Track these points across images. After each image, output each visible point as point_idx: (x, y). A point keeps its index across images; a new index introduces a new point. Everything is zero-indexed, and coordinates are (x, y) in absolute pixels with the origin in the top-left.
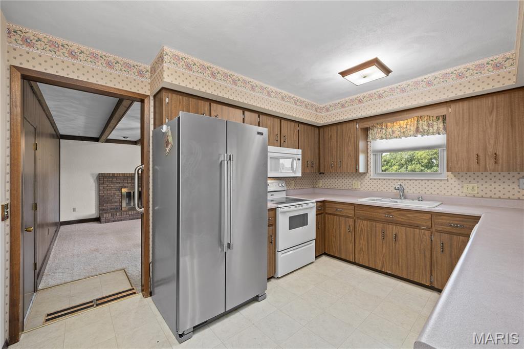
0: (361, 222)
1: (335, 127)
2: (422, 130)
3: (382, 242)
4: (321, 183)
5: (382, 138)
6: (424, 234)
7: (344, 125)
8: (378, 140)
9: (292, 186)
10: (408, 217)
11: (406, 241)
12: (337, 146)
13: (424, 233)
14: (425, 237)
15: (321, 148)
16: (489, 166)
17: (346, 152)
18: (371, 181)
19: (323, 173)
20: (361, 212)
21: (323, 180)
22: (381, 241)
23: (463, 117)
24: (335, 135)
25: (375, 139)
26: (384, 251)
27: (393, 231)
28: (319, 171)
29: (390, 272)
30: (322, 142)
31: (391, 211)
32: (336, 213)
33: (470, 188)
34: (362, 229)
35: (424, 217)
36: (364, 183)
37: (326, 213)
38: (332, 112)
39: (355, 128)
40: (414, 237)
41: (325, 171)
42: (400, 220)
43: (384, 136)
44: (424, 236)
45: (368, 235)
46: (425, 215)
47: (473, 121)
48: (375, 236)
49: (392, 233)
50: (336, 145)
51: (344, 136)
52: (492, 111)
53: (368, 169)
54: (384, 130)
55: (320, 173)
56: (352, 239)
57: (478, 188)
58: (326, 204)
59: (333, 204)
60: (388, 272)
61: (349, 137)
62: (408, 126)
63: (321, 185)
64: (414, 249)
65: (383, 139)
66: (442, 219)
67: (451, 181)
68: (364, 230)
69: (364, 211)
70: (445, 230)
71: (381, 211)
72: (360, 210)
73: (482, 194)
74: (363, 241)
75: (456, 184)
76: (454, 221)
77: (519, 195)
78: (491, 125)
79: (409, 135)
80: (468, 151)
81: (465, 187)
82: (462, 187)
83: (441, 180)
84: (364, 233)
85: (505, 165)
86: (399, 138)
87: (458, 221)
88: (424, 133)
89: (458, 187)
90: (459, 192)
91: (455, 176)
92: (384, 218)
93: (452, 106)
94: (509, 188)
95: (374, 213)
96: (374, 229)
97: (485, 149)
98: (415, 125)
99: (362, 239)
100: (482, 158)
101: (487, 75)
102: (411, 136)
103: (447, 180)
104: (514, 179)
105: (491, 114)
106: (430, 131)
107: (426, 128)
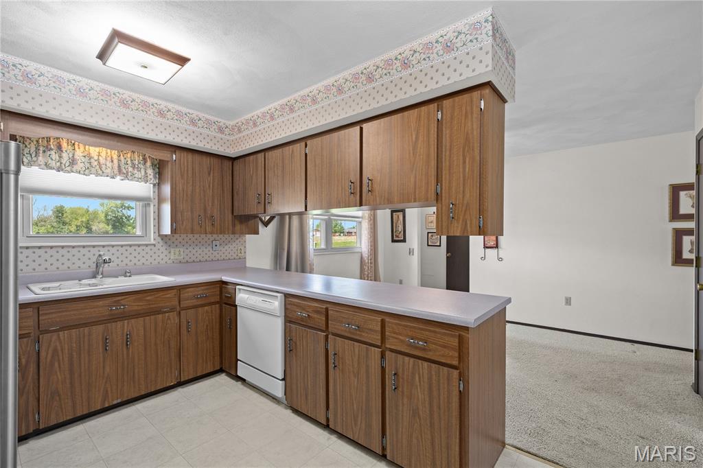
0: (54, 338)
3: (104, 357)
6: (169, 319)
10: (148, 301)
11: (145, 338)
13: (168, 317)
14: (169, 322)
16: (208, 228)
23: (187, 170)
25: (30, 165)
26: (107, 369)
27: (123, 329)
29: (119, 401)
31: (120, 298)
33: (177, 253)
35: (168, 296)
40: (156, 326)
42: (136, 308)
43: (53, 164)
45: (71, 359)
46: (170, 292)
47: (195, 177)
52: (210, 172)
54: (52, 152)
57: (184, 252)
60: (115, 402)
62: (101, 159)
64: (156, 344)
65: (50, 168)
66: (188, 292)
67: (159, 246)
68: (62, 350)
69: (63, 311)
70: (191, 304)
71: (101, 303)
72: (52, 313)
73: (187, 258)
74: (58, 373)
75: (163, 249)
76: (199, 291)
77: (212, 257)
78: (209, 186)
79: (106, 175)
80: (192, 212)
81: (172, 252)
82: (170, 252)
83: (147, 245)
84: (61, 358)
85: (219, 228)
86: (84, 174)
87: (203, 290)
88: (126, 176)
89: (166, 252)
90: (166, 259)
91: (162, 239)
92: (107, 313)
93: (177, 153)
94: (206, 251)
95: (87, 311)
96: (86, 339)
97: (205, 210)
98: (116, 161)
99: (56, 372)
100: (203, 220)
101: (214, 134)
102: (107, 176)
103: (155, 245)
104: (209, 242)
105: (209, 174)
106: (136, 175)
107: (130, 169)
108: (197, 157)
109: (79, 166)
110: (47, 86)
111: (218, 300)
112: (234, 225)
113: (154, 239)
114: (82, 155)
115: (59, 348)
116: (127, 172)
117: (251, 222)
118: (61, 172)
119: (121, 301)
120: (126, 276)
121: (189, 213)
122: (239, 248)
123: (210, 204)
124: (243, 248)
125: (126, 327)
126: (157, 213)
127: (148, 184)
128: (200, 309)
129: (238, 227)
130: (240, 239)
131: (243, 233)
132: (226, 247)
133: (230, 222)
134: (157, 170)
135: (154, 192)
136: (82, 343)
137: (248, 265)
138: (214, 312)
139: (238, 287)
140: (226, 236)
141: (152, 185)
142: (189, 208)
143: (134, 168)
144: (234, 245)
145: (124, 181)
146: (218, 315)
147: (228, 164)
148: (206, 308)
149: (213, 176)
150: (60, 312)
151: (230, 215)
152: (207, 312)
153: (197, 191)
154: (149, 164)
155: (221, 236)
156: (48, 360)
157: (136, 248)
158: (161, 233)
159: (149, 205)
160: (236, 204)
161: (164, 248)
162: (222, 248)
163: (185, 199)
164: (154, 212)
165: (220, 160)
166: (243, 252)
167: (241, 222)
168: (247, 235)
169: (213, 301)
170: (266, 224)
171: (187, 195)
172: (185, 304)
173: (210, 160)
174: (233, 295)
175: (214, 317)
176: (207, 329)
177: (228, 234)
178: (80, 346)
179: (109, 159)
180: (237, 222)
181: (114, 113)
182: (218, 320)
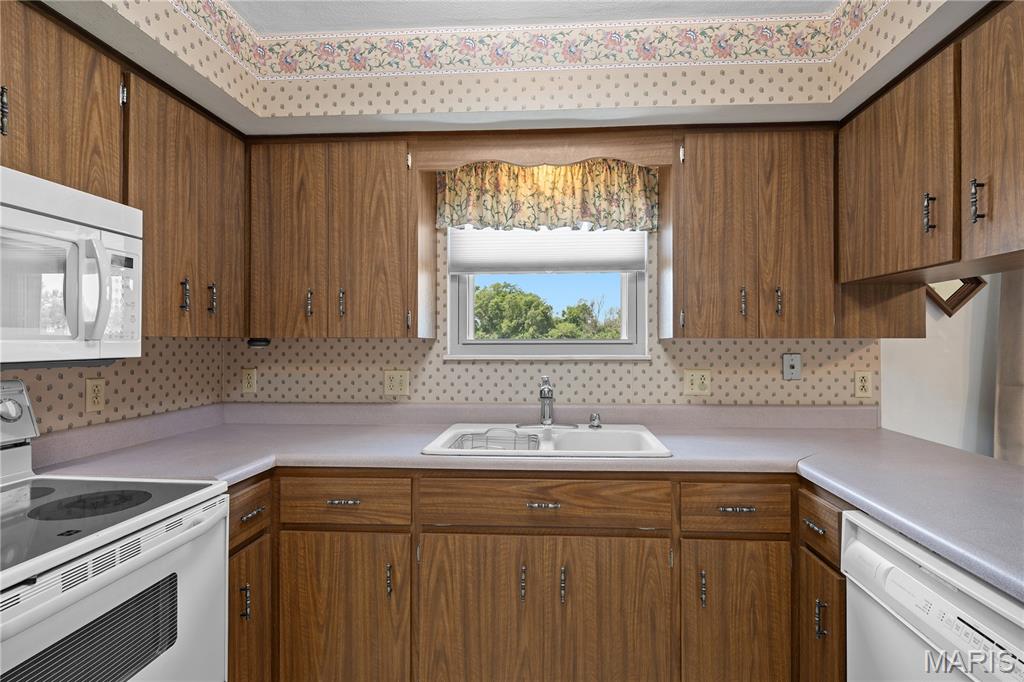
0: (440, 545)
1: (319, 150)
2: (594, 211)
3: (519, 611)
4: (253, 384)
5: (482, 223)
6: (652, 552)
7: (359, 150)
8: (469, 227)
9: (90, 408)
10: (605, 499)
11: (599, 587)
12: (329, 228)
13: (652, 548)
14: (654, 562)
15: (255, 229)
16: (765, 322)
17: (365, 257)
18: (448, 367)
19: (267, 341)
20: (440, 500)
21: (263, 368)
22: (514, 603)
23: (712, 179)
24: (322, 184)
25: (459, 223)
26: (524, 641)
27: (555, 558)
28: (247, 329)
30: (260, 205)
32: (329, 519)
33: (697, 382)
34: (441, 570)
35: (653, 495)
36: (423, 377)
37: (285, 526)
38: (309, 75)
39: (404, 169)
40: (622, 567)
41: (273, 329)
42: (580, 512)
43: (488, 216)
44: (651, 558)
45: (464, 595)
46: (655, 485)
47: (732, 193)
48: (493, 589)
49: (554, 565)
50: (323, 223)
51: (358, 195)
52: (770, 173)
53: (436, 327)
54: (488, 197)
55: (252, 342)
56: (401, 619)
57: (712, 380)
58: (284, 481)
59: (315, 480)
61: (380, 198)
62: (556, 193)
63: (255, 389)
64: (622, 610)
65: (486, 225)
66: (701, 493)
67: (658, 364)
68: (451, 571)
69: (451, 494)
70: (708, 527)
71: (513, 487)
72: (436, 494)
73: (720, 395)
74: (446, 618)
75: (667, 371)
76: (732, 494)
77: (781, 396)
78: (769, 211)
79: (562, 222)
80: (723, 279)
81: (687, 378)
82: (681, 379)
83: (635, 362)
84: (450, 587)
85: (794, 319)
86: (532, 228)
87: (740, 493)
88: (598, 221)
89: (673, 379)
90: (674, 394)
91: (666, 350)
92: (524, 513)
93: (688, 141)
94: (766, 379)
95: (491, 500)
96: (489, 559)
97: (757, 276)
98: (578, 193)
99: (442, 613)
100: (751, 299)
101: (778, 62)
102: (565, 225)
103: (650, 362)
104: (775, 357)
105: (768, 180)
106: (615, 216)
107: (604, 205)
108: (736, 141)
109: (526, 213)
110: (450, 63)
111: (787, 529)
112: (841, 312)
113: (651, 350)
114: (530, 193)
115: (447, 568)
116: (599, 212)
117: (900, 301)
118: (501, 231)
119: (551, 491)
120: (592, 427)
121: (717, 284)
122: (859, 375)
123: (771, 258)
124: (869, 375)
125: (559, 553)
126: (655, 291)
127: (638, 231)
128: (733, 544)
129: (854, 316)
130: (862, 352)
131: (868, 334)
132: (821, 372)
133: (830, 302)
134: (656, 197)
135: (650, 247)
136: (482, 566)
137: (887, 424)
138: (773, 561)
139: (847, 515)
140: (821, 342)
141: (646, 233)
142: (717, 272)
143: (610, 201)
144: (844, 365)
145: (595, 232)
146: (786, 574)
147: (821, 141)
148: (750, 545)
149: (780, 184)
150: (448, 494)
151: (830, 284)
152: (753, 556)
153: (737, 225)
154: (638, 187)
155: (805, 342)
156: (432, 585)
157: (616, 367)
158: (662, 337)
159: (642, 275)
160: (847, 249)
161: (670, 368)
162: (807, 373)
163: (705, 250)
164: (650, 291)
165: (798, 138)
166: (869, 385)
167: (864, 302)
168: (883, 341)
169: (770, 528)
170: (949, 307)
171: (710, 242)
172: (693, 523)
173: (771, 144)
174: (832, 534)
175: (773, 578)
176: (753, 605)
177: (823, 336)
178: (479, 570)
179: (569, 192)
180: (849, 302)
181: (552, 79)
182: (786, 589)
